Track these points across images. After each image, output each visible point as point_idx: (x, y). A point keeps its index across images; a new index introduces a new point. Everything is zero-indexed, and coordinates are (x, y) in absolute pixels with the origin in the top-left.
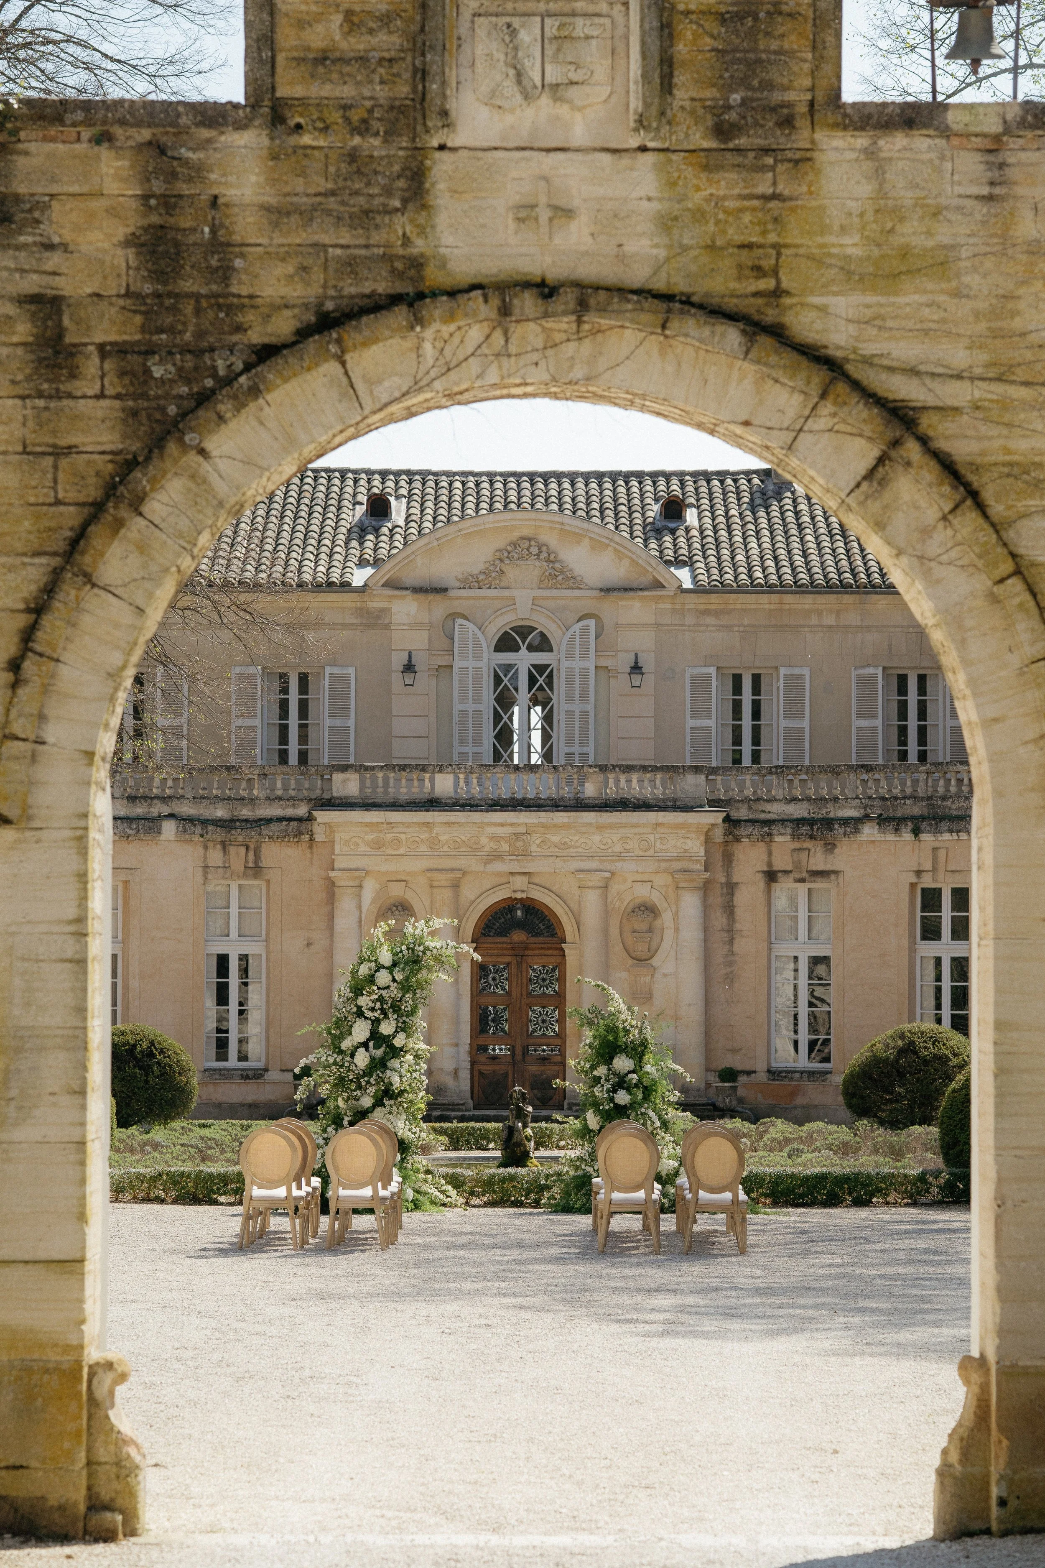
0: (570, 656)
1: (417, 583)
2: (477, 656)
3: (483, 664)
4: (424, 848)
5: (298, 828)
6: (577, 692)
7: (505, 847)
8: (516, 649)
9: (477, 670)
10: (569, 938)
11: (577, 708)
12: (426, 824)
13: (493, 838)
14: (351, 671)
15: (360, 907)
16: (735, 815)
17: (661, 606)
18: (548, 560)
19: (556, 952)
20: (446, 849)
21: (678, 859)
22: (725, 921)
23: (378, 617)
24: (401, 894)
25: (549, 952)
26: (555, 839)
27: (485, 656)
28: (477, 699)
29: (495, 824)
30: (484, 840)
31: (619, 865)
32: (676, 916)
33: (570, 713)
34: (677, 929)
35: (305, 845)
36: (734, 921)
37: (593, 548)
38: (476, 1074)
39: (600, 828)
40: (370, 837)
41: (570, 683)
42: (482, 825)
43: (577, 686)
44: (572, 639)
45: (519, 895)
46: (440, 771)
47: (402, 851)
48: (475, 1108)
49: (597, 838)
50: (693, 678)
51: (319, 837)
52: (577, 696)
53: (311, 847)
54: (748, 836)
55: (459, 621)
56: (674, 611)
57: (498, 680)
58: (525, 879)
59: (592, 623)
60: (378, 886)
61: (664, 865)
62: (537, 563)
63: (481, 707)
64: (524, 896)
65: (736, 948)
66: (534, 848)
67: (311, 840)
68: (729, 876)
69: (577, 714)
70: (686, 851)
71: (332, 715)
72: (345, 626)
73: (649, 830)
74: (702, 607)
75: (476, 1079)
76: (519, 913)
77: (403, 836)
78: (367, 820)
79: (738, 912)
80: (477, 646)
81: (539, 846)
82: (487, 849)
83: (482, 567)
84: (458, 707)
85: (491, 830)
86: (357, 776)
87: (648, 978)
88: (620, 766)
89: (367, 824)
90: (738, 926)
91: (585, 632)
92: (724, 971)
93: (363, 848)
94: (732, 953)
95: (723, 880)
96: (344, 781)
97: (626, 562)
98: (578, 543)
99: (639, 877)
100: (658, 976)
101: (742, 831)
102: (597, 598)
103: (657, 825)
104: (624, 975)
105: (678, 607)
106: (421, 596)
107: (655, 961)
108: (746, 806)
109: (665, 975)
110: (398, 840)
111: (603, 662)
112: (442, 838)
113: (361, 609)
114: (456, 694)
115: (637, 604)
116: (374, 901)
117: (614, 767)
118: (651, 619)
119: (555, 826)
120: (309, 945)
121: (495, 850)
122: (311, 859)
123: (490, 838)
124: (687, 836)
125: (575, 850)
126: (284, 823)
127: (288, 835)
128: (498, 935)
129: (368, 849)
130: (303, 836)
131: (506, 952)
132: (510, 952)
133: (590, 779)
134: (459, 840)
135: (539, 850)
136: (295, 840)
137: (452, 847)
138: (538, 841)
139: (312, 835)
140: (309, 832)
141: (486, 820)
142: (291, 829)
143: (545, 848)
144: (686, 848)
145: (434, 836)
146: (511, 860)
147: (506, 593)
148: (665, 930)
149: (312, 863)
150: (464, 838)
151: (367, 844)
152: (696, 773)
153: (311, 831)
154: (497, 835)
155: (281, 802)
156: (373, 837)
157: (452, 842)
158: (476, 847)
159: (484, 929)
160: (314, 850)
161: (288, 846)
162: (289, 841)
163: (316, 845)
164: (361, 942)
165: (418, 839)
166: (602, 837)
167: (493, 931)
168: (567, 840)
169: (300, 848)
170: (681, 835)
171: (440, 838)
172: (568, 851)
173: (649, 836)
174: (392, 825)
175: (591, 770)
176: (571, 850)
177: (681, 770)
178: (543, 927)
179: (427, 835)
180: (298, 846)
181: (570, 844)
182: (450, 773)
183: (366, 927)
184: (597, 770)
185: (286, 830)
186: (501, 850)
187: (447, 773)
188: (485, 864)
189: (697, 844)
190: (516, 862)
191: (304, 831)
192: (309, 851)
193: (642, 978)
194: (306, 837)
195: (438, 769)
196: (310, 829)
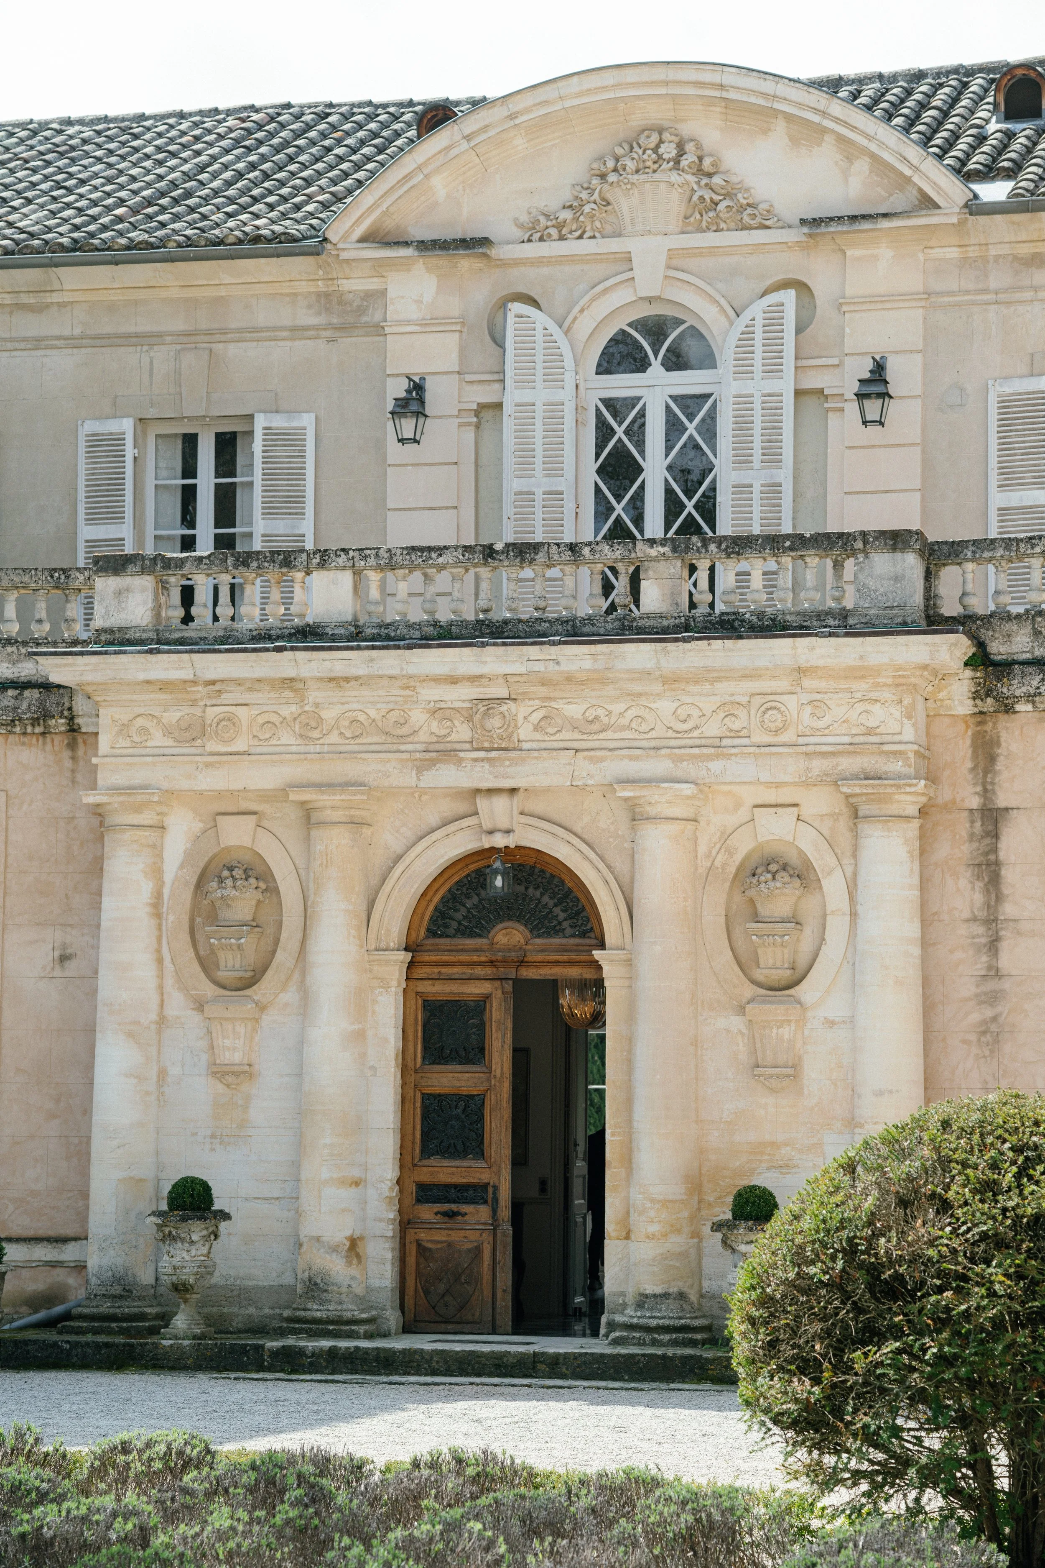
0: (743, 370)
1: (428, 235)
2: (554, 380)
3: (566, 395)
4: (287, 738)
5: (41, 703)
6: (757, 445)
7: (462, 732)
8: (641, 365)
9: (554, 409)
10: (610, 938)
11: (757, 478)
12: (289, 682)
13: (436, 711)
14: (307, 421)
15: (156, 872)
16: (998, 649)
17: (937, 253)
18: (700, 172)
20: (334, 738)
21: (853, 749)
22: (979, 898)
23: (361, 311)
24: (246, 842)
26: (574, 711)
27: (569, 379)
28: (553, 468)
29: (439, 680)
30: (418, 717)
31: (716, 766)
32: (853, 881)
33: (742, 489)
34: (855, 916)
35: (60, 741)
36: (999, 898)
37: (795, 141)
38: (412, 1250)
39: (672, 681)
40: (173, 716)
41: (742, 425)
42: (410, 683)
43: (757, 431)
44: (748, 333)
45: (500, 841)
46: (322, 565)
47: (240, 745)
48: (407, 1329)
49: (665, 706)
50: (1005, 404)
51: (89, 724)
52: (757, 452)
53: (72, 746)
54: (1031, 698)
55: (516, 308)
56: (964, 262)
57: (604, 432)
58: (510, 803)
59: (789, 297)
60: (198, 826)
61: (818, 765)
62: (674, 177)
63: (564, 484)
64: (511, 841)
65: (1005, 961)
66: (525, 732)
68: (987, 792)
69: (757, 489)
70: (870, 732)
71: (269, 512)
72: (297, 331)
73: (783, 684)
74: (1025, 250)
75: (411, 1260)
76: (499, 882)
77: (241, 712)
78: (152, 675)
79: (1009, 875)
80: (554, 357)
81: (537, 728)
82: (423, 736)
83: (566, 195)
84: (513, 484)
85: (431, 693)
87: (790, 1031)
89: (165, 686)
90: (1008, 909)
91: (773, 321)
92: (975, 1017)
93: (158, 739)
94: (994, 972)
95: (975, 802)
96: (119, 593)
97: (862, 166)
98: (765, 131)
99: (771, 797)
100: (813, 1025)
101: (1017, 687)
102: (802, 247)
103: (801, 671)
104: (735, 1022)
105: (972, 252)
106: (439, 260)
107: (806, 991)
108: (1027, 629)
109: (831, 1023)
110: (230, 719)
111: (812, 382)
112: (329, 715)
113: (327, 295)
114: (509, 460)
115: (885, 253)
116: (188, 858)
118: (913, 282)
119: (569, 679)
120: (64, 959)
121: (441, 739)
122: (73, 771)
123: (429, 711)
124: (875, 695)
125: (617, 736)
126: (10, 692)
127: (20, 720)
128: (463, 934)
129: (170, 742)
130: (52, 722)
131: (479, 971)
132: (488, 971)
133: (651, 573)
134: (362, 717)
135: (538, 736)
136: (38, 730)
137: (348, 734)
138: (536, 716)
139: (72, 718)
140: (66, 713)
141: (412, 670)
142: (25, 706)
143: (551, 730)
144: (872, 723)
145: (307, 708)
146: (476, 760)
147: (613, 245)
148: (828, 918)
149: (73, 781)
150: (373, 713)
151: (168, 732)
152: (894, 549)
153: (70, 709)
154: (443, 705)
155: (9, 649)
156: (178, 714)
157: (347, 723)
158: (399, 732)
159: (433, 920)
160: (80, 752)
161: (24, 744)
162: (25, 734)
163: (85, 742)
164: (159, 951)
165: (274, 718)
166: (677, 704)
167: (454, 925)
168: (600, 712)
169: (49, 747)
170: (859, 695)
171: (325, 714)
172: (601, 736)
173: (784, 698)
174: (217, 687)
175: (653, 552)
176: (609, 734)
177: (859, 545)
178: (562, 916)
179: (294, 708)
180: (44, 743)
181: (605, 720)
182: (344, 568)
183: (171, 918)
184: (666, 549)
185: (15, 708)
186: (454, 737)
187: (337, 568)
188: (420, 770)
189: (897, 714)
190: (487, 766)
191: (54, 710)
192: (66, 754)
193: (775, 1031)
194: (60, 724)
195: (316, 561)
196: (67, 705)
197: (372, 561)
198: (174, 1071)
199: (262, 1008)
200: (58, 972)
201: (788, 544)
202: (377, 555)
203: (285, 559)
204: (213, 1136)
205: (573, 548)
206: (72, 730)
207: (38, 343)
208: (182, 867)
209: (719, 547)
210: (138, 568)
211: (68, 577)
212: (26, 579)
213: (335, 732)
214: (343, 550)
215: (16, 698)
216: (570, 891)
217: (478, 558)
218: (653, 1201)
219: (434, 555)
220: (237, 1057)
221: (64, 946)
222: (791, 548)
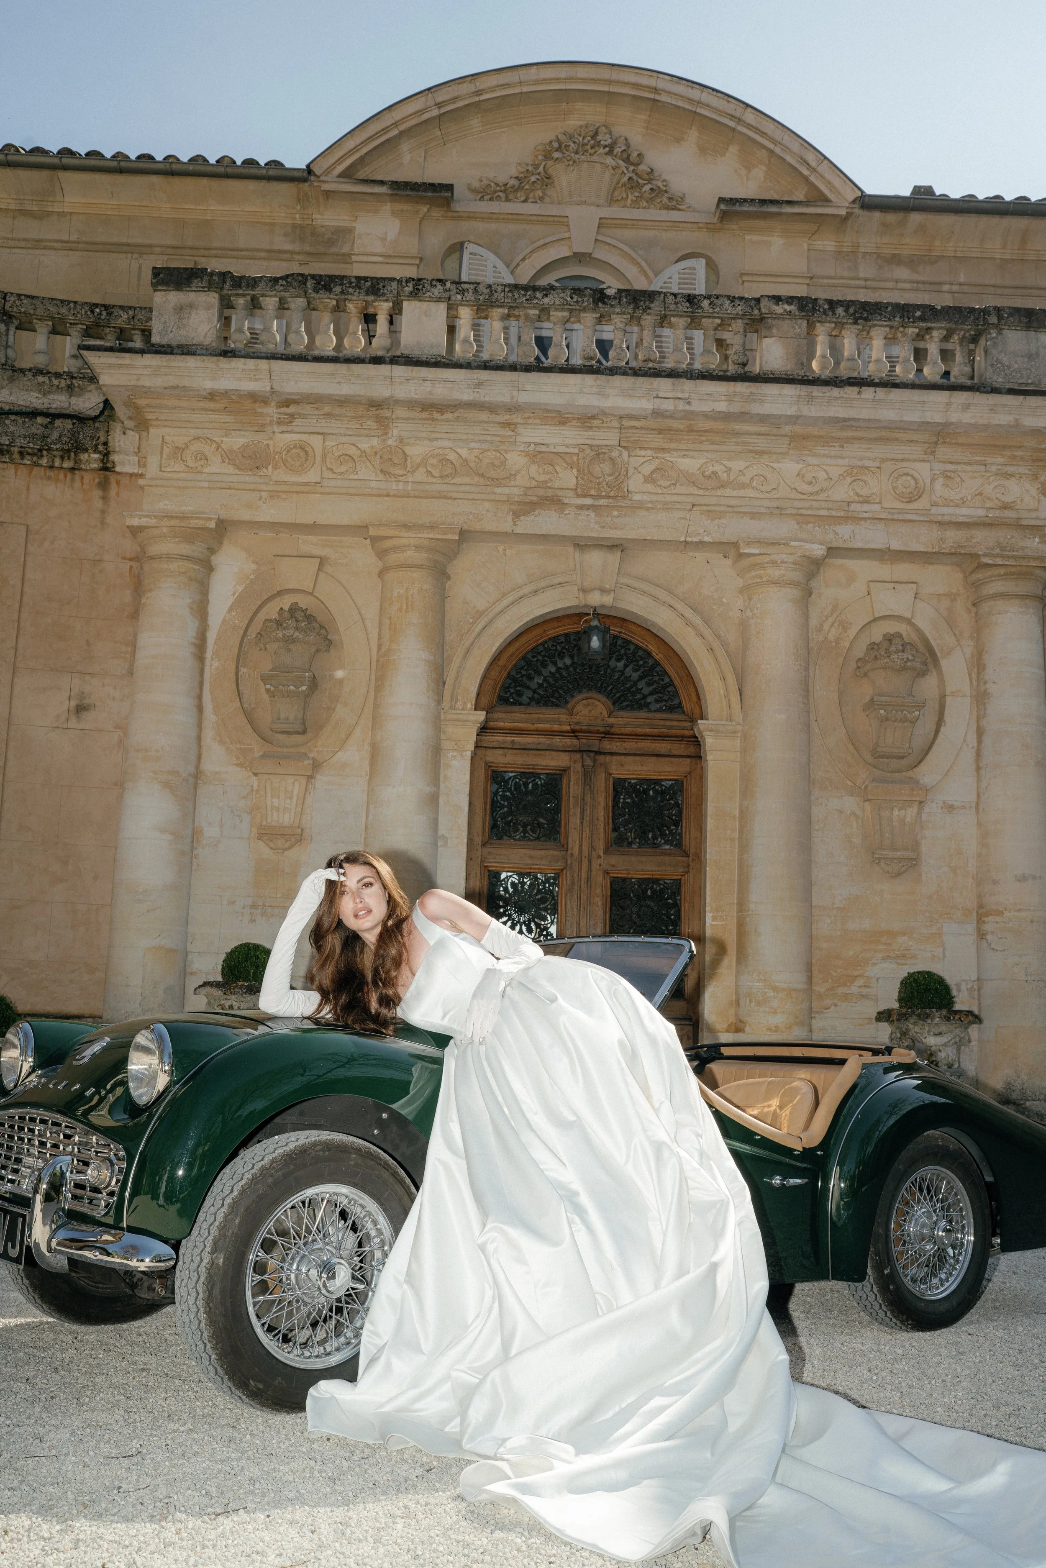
1: (400, 178)
4: (367, 473)
5: (74, 435)
7: (565, 478)
10: (714, 709)
13: (536, 455)
15: (201, 611)
17: (818, 245)
18: (627, 160)
19: (678, 748)
20: (420, 475)
21: (991, 521)
23: (331, 243)
24: (307, 587)
25: (662, 747)
26: (690, 465)
30: (515, 460)
31: (845, 530)
32: (978, 664)
34: (981, 698)
35: (90, 479)
37: (702, 150)
39: (801, 438)
40: (237, 441)
42: (512, 419)
45: (595, 601)
46: (416, 294)
47: (312, 476)
49: (789, 466)
51: (125, 463)
53: (104, 485)
55: (471, 248)
56: (839, 255)
58: (614, 558)
59: (699, 263)
60: (251, 568)
61: (954, 535)
62: (609, 161)
64: (606, 602)
66: (635, 483)
67: (106, 467)
70: (1005, 507)
72: (273, 254)
73: (917, 452)
74: (887, 251)
77: (316, 441)
78: (224, 384)
81: (649, 479)
82: (521, 480)
83: (513, 169)
85: (533, 433)
86: (213, 298)
87: (910, 813)
88: (847, 305)
89: (230, 404)
91: (687, 281)
93: (216, 466)
96: (180, 309)
99: (886, 573)
100: (933, 808)
103: (941, 436)
104: (850, 803)
105: (847, 247)
107: (927, 773)
109: (950, 808)
110: (302, 448)
112: (416, 451)
113: (302, 227)
115: (777, 242)
116: (239, 602)
117: (833, 304)
118: (799, 266)
121: (543, 485)
122: (103, 512)
123: (527, 454)
124: (1010, 469)
125: (735, 493)
126: (40, 420)
127: (49, 450)
128: (538, 703)
129: (231, 469)
130: (84, 457)
131: (557, 741)
132: (568, 742)
133: (774, 331)
134: (452, 456)
135: (650, 487)
136: (67, 464)
137: (436, 473)
138: (647, 469)
139: (107, 454)
140: (101, 448)
141: (523, 398)
142: (55, 435)
143: (662, 482)
144: (1008, 499)
145: (390, 442)
146: (581, 507)
147: (554, 210)
148: (948, 700)
149: (103, 523)
150: (464, 453)
151: (228, 457)
152: (1028, 327)
153: (105, 444)
154: (544, 449)
155: (41, 379)
156: (242, 441)
157: (434, 461)
158: (493, 474)
159: (505, 688)
160: (113, 492)
161: (49, 478)
162: (51, 467)
163: (118, 483)
164: (200, 697)
165: (352, 451)
166: (800, 466)
167: (528, 694)
168: (718, 468)
169: (77, 484)
170: (994, 469)
171: (408, 450)
172: (719, 492)
173: (918, 465)
174: (292, 409)
175: (779, 309)
176: (728, 492)
177: (993, 319)
178: (647, 690)
179: (375, 442)
180: (73, 480)
181: (724, 476)
182: (439, 300)
183: (216, 664)
184: (792, 308)
185: (44, 437)
186: (557, 484)
187: (432, 299)
188: (516, 515)
189: (1034, 492)
190: (593, 515)
191: (88, 443)
192: (97, 493)
193: (896, 812)
194: (92, 459)
195: (409, 288)
196: (102, 439)
197: (470, 296)
198: (211, 832)
199: (317, 766)
200: (73, 723)
201: (918, 314)
202: (476, 291)
203: (373, 286)
204: (254, 906)
205: (691, 299)
206: (105, 469)
207: (38, 244)
208: (230, 610)
209: (847, 311)
210: (205, 284)
211: (109, 314)
212: (64, 310)
213: (422, 470)
214: (440, 280)
215: (46, 427)
216: (657, 663)
217: (588, 302)
218: (775, 989)
219: (539, 295)
220: (286, 819)
221: (82, 695)
222: (922, 319)
